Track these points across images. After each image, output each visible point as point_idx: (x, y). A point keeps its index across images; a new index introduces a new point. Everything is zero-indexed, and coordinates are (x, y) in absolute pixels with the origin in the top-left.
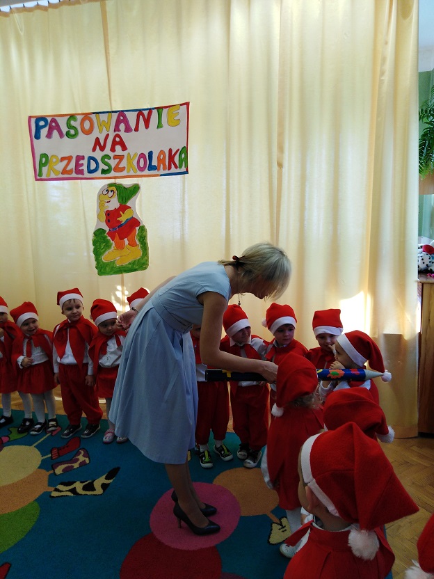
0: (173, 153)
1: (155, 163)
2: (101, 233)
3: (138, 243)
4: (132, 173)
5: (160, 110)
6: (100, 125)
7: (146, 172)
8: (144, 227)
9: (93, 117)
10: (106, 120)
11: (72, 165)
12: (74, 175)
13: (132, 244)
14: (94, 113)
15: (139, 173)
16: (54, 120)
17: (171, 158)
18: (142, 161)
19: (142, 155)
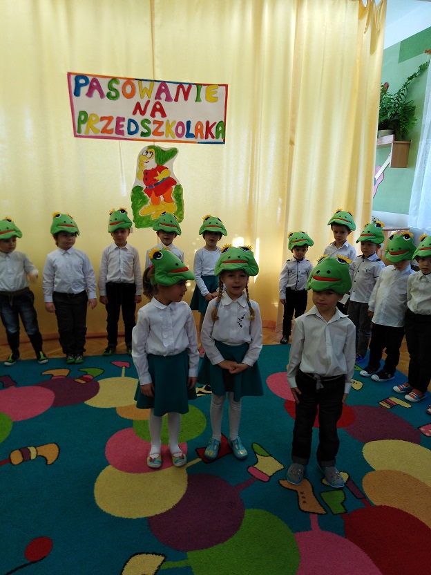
0: (210, 125)
1: (192, 131)
2: (138, 190)
3: (174, 199)
4: (170, 138)
5: (199, 87)
6: (142, 91)
7: (184, 138)
8: (180, 186)
9: (136, 83)
10: (148, 88)
11: (113, 125)
12: (114, 135)
13: (168, 200)
14: (136, 79)
15: (177, 139)
16: (95, 80)
17: (209, 129)
18: (180, 128)
19: (181, 124)
